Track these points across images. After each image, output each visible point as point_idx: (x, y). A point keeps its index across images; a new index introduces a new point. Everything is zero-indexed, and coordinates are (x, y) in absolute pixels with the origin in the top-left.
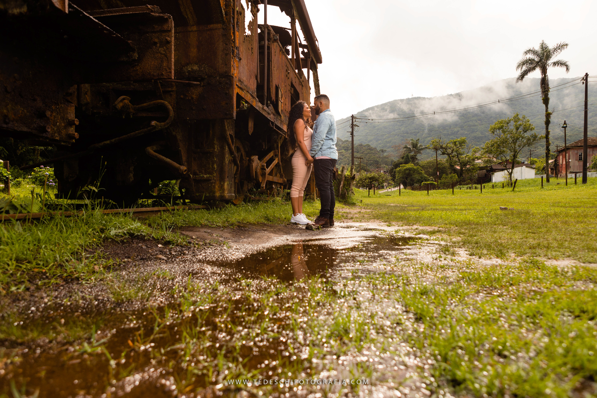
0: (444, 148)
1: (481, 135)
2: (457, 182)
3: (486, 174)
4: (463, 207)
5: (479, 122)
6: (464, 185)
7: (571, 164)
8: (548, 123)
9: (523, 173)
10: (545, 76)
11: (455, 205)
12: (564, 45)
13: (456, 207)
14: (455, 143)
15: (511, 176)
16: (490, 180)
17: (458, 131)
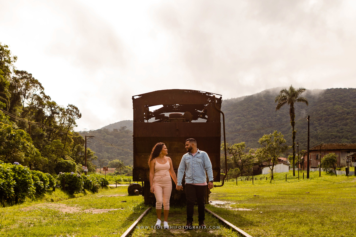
0: (231, 150)
1: (257, 133)
2: (239, 174)
3: (258, 168)
4: (241, 195)
5: (256, 122)
6: (244, 176)
7: (312, 162)
8: (294, 138)
9: (281, 169)
10: (292, 107)
11: (238, 193)
12: (303, 89)
13: (238, 195)
14: (238, 146)
15: (272, 172)
16: (260, 173)
17: (240, 129)
